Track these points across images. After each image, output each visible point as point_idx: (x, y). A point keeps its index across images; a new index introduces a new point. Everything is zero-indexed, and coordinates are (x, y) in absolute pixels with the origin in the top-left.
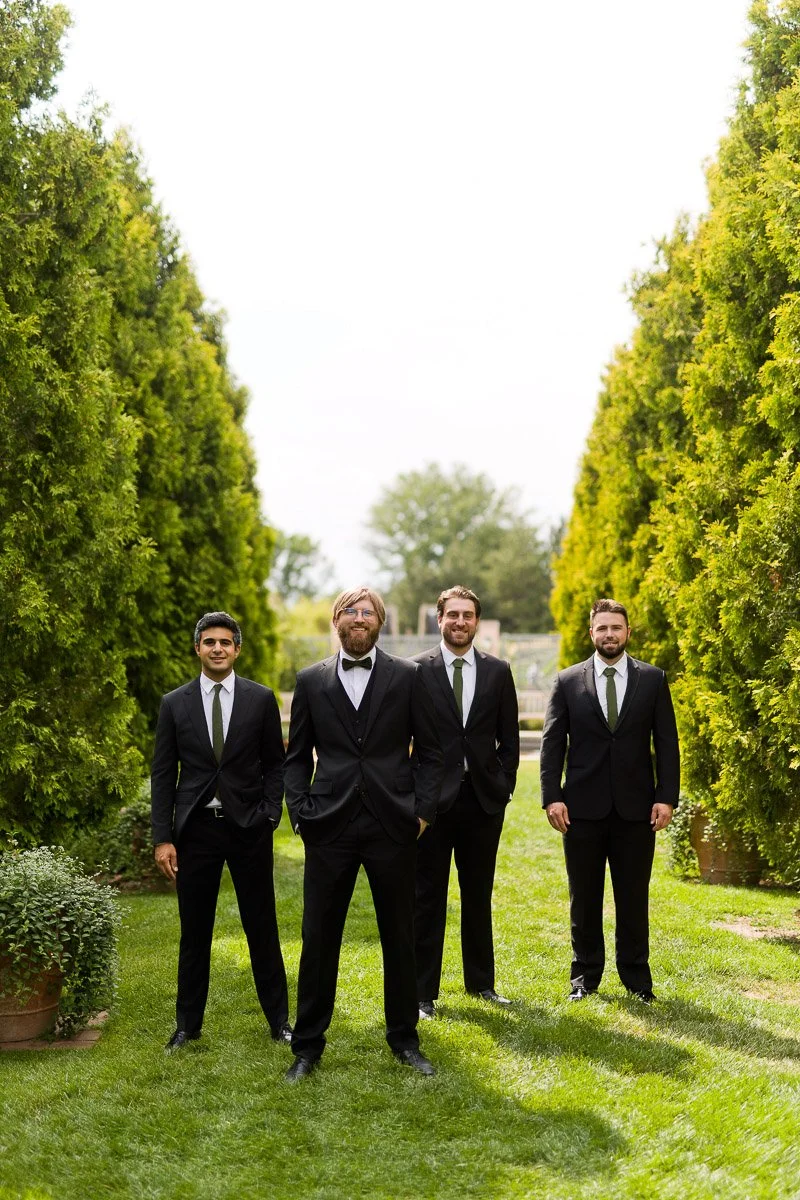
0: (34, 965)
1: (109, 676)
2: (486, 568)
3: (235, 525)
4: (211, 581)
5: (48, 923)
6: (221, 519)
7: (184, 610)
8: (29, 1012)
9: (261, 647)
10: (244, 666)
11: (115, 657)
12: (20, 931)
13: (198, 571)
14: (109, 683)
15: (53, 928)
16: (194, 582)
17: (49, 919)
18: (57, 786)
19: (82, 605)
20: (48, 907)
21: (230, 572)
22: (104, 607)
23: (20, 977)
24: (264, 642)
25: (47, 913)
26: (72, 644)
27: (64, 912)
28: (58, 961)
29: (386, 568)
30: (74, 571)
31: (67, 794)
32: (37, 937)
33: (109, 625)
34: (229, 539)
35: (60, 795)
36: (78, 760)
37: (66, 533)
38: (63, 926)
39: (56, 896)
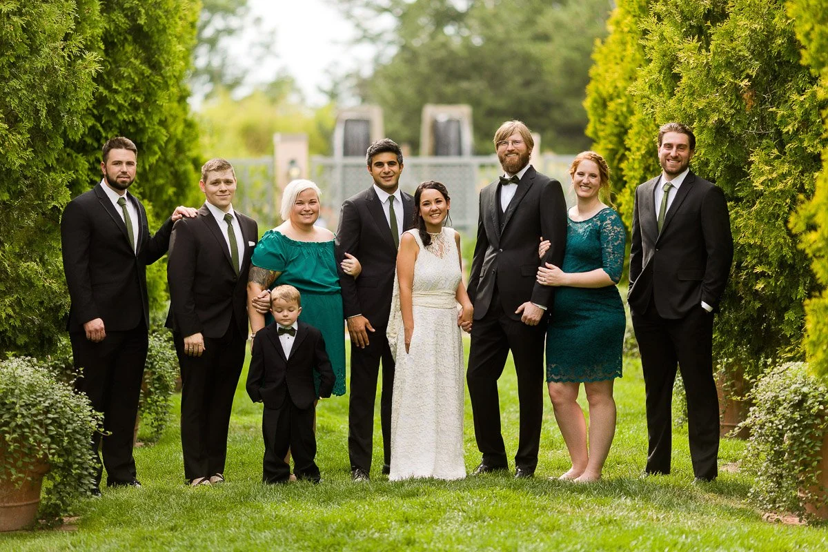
0: (25, 455)
1: (53, 199)
2: (544, 38)
3: (163, 21)
4: (135, 90)
5: (36, 419)
6: (147, 14)
7: (102, 126)
8: (16, 504)
9: (185, 172)
10: (165, 197)
11: (60, 180)
12: (13, 424)
13: (119, 78)
14: (55, 206)
15: (40, 423)
16: (116, 92)
17: (36, 415)
18: (10, 311)
19: (29, 125)
20: (34, 406)
21: (158, 79)
22: (50, 127)
23: (14, 466)
24: (190, 167)
25: (33, 411)
26: (21, 166)
27: (47, 411)
28: (47, 451)
29: (368, 37)
30: (20, 90)
31: (18, 321)
32: (26, 430)
33: (52, 146)
34: (156, 38)
35: (11, 321)
36: (30, 284)
37: (14, 50)
38: (49, 421)
39: (39, 396)
